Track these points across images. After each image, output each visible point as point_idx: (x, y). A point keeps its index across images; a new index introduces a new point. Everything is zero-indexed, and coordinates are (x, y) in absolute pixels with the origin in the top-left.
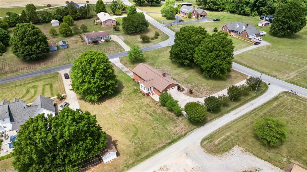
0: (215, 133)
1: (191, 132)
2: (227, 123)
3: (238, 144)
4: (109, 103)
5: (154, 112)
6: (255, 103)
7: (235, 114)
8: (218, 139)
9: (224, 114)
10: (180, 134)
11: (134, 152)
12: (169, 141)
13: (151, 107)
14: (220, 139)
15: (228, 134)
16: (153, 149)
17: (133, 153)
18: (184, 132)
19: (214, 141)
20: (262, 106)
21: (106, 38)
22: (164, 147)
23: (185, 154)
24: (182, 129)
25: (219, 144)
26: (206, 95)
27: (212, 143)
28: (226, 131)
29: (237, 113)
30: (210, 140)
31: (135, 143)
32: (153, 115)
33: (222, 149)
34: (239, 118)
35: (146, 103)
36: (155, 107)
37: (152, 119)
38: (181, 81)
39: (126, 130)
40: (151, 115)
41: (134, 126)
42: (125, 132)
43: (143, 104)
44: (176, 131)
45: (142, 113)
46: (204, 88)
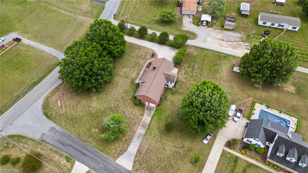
5: (189, 67)
12: (205, 50)
13: (186, 71)
24: (191, 49)
31: (220, 62)
32: (192, 66)
35: (185, 76)
36: (185, 69)
37: (196, 65)
38: (138, 69)
39: (216, 72)
40: (194, 67)
41: (210, 70)
42: (219, 71)
43: (187, 77)
44: (195, 50)
45: (195, 73)
46: (140, 52)
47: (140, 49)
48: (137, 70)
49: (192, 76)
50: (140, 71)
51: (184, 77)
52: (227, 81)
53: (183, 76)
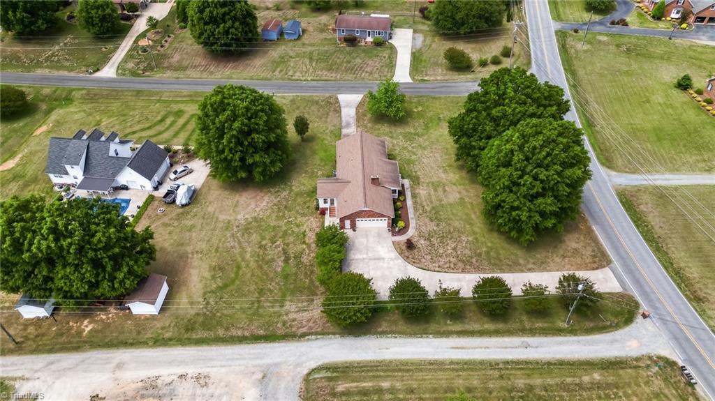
0: (362, 367)
1: (319, 337)
2: (411, 360)
4: (249, 197)
5: (298, 257)
6: (537, 347)
7: (453, 348)
8: (353, 381)
9: (431, 334)
10: (293, 329)
11: (189, 320)
12: (262, 332)
13: (304, 242)
14: (355, 384)
15: (385, 385)
16: (221, 332)
17: (186, 321)
18: (304, 330)
19: (340, 383)
20: (549, 363)
21: (379, 34)
22: (242, 340)
23: (260, 376)
24: (309, 321)
25: (345, 394)
26: (439, 267)
27: (332, 384)
28: (388, 376)
29: (462, 348)
30: (335, 374)
31: (208, 303)
32: (290, 262)
34: (452, 363)
35: (304, 228)
36: (309, 246)
37: (279, 270)
38: (423, 207)
39: (220, 269)
40: (286, 260)
41: (239, 267)
42: (213, 273)
43: (296, 230)
44: (294, 320)
45: (277, 247)
46: (454, 249)
47: (463, 262)
48: (425, 204)
49: (285, 234)
50: (415, 203)
51: (305, 226)
52: (190, 255)
53: (307, 226)
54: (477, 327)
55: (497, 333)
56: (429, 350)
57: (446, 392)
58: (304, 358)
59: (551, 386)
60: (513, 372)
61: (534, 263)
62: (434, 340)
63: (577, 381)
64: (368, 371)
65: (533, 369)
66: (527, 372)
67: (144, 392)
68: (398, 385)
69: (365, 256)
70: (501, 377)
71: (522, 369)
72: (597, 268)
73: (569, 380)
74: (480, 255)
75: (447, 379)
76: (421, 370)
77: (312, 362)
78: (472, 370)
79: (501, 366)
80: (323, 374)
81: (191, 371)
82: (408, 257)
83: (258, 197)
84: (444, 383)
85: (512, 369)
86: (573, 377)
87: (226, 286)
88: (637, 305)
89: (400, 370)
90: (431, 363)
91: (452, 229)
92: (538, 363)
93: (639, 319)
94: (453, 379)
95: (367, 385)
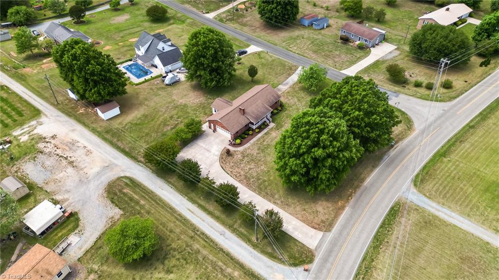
0: (144, 189)
1: (144, 166)
2: (165, 201)
3: (125, 214)
4: (195, 95)
7: (188, 209)
8: (133, 192)
9: (187, 197)
12: (127, 150)
14: (131, 193)
15: (142, 202)
16: (115, 140)
17: (110, 128)
19: (128, 188)
20: (222, 250)
21: (366, 41)
22: (118, 148)
23: (107, 165)
25: (124, 194)
26: (231, 172)
27: (125, 187)
28: (147, 199)
29: (192, 212)
30: (131, 185)
31: (125, 127)
33: (116, 198)
34: (179, 215)
37: (165, 130)
38: (264, 141)
39: (146, 117)
41: (153, 120)
42: (141, 117)
45: (177, 121)
46: (250, 169)
47: (246, 177)
48: (267, 140)
50: (263, 137)
52: (143, 105)
54: (211, 208)
55: (217, 218)
56: (178, 203)
57: (161, 224)
58: (128, 170)
59: (208, 259)
60: (200, 240)
61: (282, 202)
62: (186, 200)
63: (224, 267)
64: (144, 192)
65: (211, 246)
66: (207, 245)
67: (69, 144)
68: (147, 206)
69: (204, 146)
70: (192, 237)
71: (206, 241)
72: (315, 228)
73: (220, 264)
74: (259, 179)
75: (168, 219)
76: (163, 208)
77: (129, 173)
78: (183, 223)
79: (198, 233)
80: (127, 181)
81: (90, 147)
82: (222, 158)
83: (199, 97)
84: (164, 220)
85: (202, 238)
86: (225, 264)
87: (139, 124)
88: (311, 261)
89: (155, 201)
90: (171, 208)
91: (263, 160)
92: (217, 245)
93: (300, 269)
94: (171, 221)
95: (136, 197)
